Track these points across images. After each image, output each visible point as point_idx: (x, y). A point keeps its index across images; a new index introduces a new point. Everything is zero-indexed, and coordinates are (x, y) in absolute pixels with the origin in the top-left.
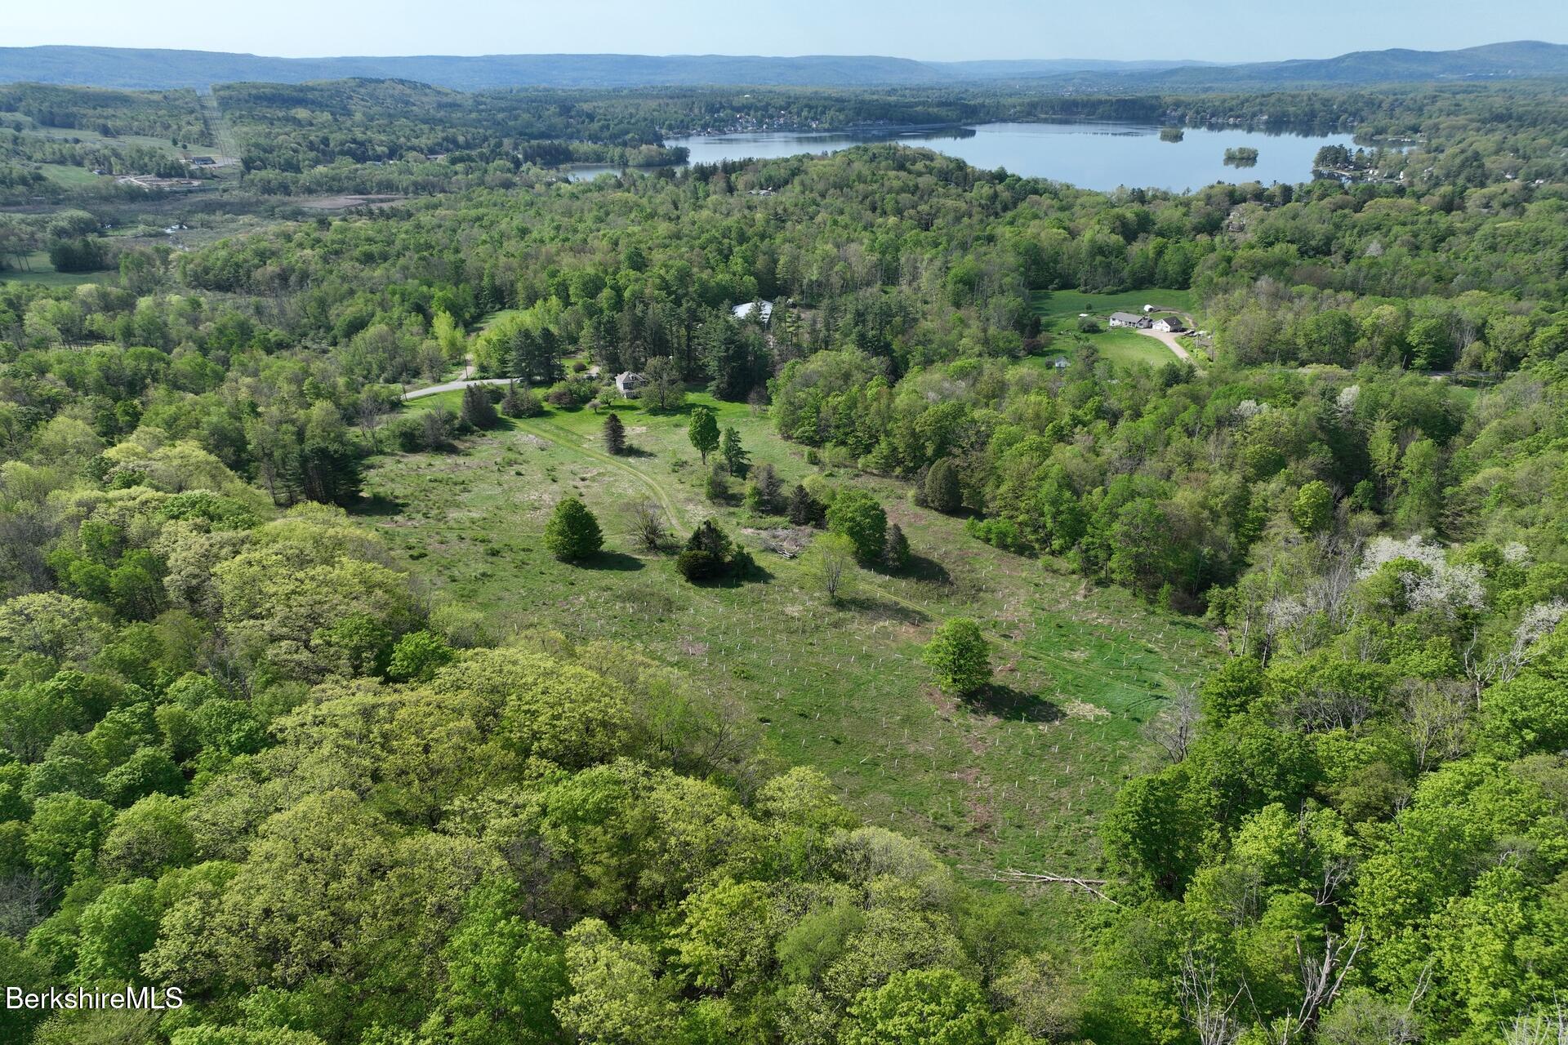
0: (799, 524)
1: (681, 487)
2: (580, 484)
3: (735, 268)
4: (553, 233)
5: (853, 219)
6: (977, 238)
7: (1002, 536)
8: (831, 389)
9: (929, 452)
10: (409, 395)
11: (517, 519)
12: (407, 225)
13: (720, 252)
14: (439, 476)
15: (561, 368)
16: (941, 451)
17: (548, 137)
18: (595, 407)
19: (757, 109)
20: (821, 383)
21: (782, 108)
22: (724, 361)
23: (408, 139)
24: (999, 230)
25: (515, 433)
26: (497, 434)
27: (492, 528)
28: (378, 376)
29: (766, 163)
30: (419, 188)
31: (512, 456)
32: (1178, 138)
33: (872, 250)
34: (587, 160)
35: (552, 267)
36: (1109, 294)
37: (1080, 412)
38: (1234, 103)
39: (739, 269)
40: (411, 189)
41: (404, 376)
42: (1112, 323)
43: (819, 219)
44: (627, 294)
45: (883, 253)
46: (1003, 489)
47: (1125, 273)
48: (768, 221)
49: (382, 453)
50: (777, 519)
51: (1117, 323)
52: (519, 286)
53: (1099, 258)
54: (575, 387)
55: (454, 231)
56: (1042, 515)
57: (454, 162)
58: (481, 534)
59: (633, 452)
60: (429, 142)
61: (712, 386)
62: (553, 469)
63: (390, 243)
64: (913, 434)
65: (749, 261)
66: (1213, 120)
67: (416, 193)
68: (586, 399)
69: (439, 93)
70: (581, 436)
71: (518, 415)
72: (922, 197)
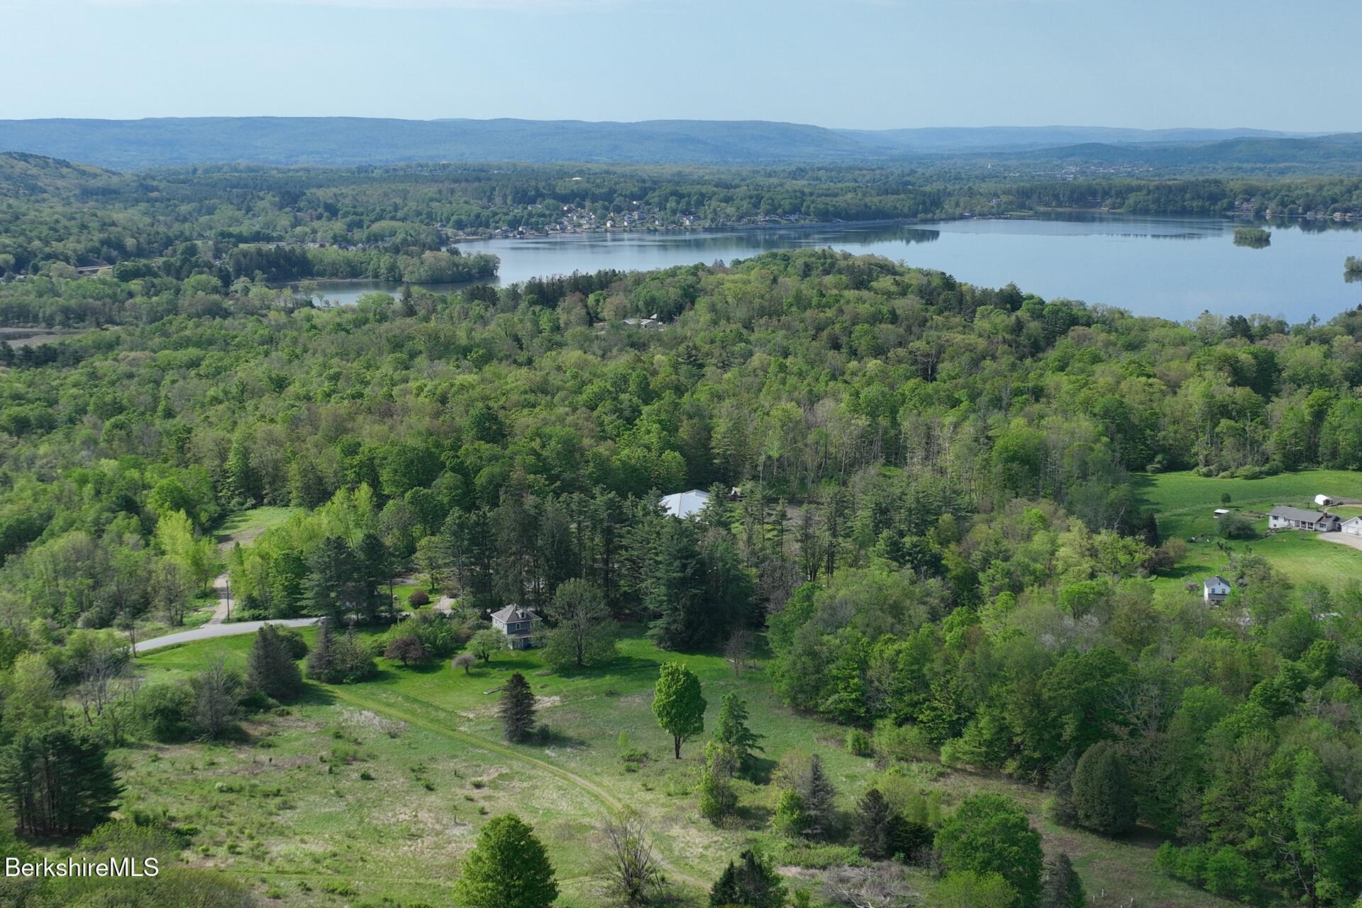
0: (876, 857)
1: (649, 796)
2: (476, 793)
3: (646, 439)
4: (327, 386)
5: (812, 364)
6: (1018, 392)
7: (1226, 873)
8: (879, 631)
9: (1069, 731)
10: (142, 646)
11: (387, 853)
12: (75, 374)
13: (618, 411)
14: (236, 782)
15: (389, 600)
16: (1091, 730)
17: (269, 239)
18: (466, 663)
19: (595, 199)
20: (859, 619)
21: (633, 197)
22: (677, 586)
23: (47, 243)
24: (1051, 380)
25: (337, 707)
26: (309, 709)
27: (351, 871)
28: (74, 617)
29: (639, 279)
30: (74, 317)
31: (341, 745)
32: (1263, 241)
33: (855, 409)
34: (334, 274)
35: (348, 438)
36: (1247, 478)
37: (1300, 665)
38: (1337, 190)
39: (653, 439)
40: (58, 318)
41: (121, 618)
42: (1272, 523)
43: (756, 361)
44: (480, 480)
45: (873, 415)
46: (1212, 794)
47: (1270, 446)
48: (676, 366)
49: (122, 743)
50: (835, 850)
51: (1281, 523)
52: (293, 469)
53: (1224, 423)
54: (425, 630)
55: (157, 383)
56: (1292, 836)
57: (125, 276)
58: (338, 881)
59: (546, 738)
60: (80, 247)
61: (657, 627)
62: (422, 770)
63: (52, 403)
64: (1037, 703)
65: (669, 427)
66: (1309, 215)
67: (65, 324)
68: (445, 652)
69: (83, 173)
70: (452, 713)
71: (337, 679)
72: (909, 329)
